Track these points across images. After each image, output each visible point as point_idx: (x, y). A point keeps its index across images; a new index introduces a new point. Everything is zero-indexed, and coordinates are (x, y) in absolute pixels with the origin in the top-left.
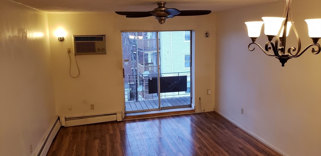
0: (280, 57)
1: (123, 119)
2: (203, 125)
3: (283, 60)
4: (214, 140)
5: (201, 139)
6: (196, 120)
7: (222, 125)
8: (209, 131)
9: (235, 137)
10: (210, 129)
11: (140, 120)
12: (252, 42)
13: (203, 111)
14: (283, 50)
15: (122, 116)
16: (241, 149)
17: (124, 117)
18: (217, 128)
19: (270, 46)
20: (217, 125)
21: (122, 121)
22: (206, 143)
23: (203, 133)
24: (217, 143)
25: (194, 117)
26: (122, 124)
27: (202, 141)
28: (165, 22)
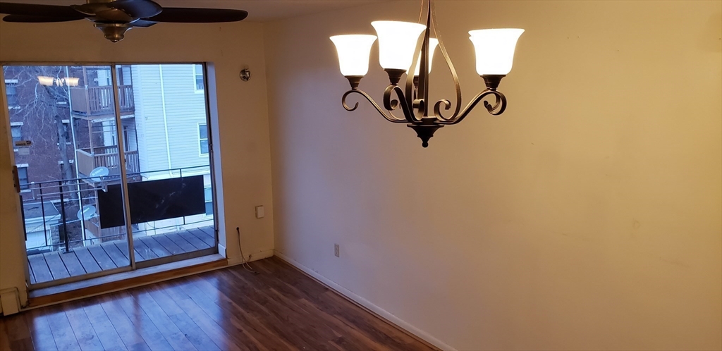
0: (419, 123)
1: (22, 307)
2: (249, 295)
3: (425, 131)
4: (275, 329)
5: (245, 331)
6: (232, 283)
7: (294, 288)
8: (263, 308)
9: (325, 315)
10: (264, 302)
11: (76, 304)
12: (351, 89)
13: (246, 259)
14: (423, 107)
15: (19, 298)
16: (340, 341)
17: (24, 299)
18: (281, 296)
19: (394, 96)
20: (280, 289)
21: (20, 313)
22: (256, 341)
23: (248, 316)
24: (283, 336)
25: (225, 277)
26: (18, 322)
27: (245, 336)
28: (122, 36)
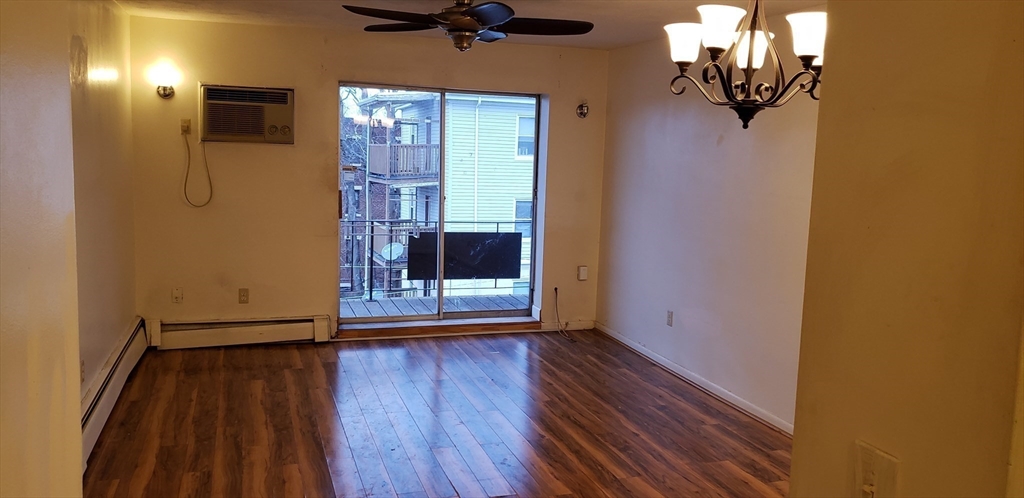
0: (737, 103)
1: (332, 338)
2: (562, 357)
3: (747, 111)
4: (589, 388)
5: (555, 385)
6: (544, 345)
7: (614, 359)
8: (577, 369)
9: (650, 387)
10: (580, 366)
11: (383, 344)
12: (679, 74)
13: (562, 327)
14: (745, 89)
15: (329, 327)
16: (662, 408)
17: (334, 330)
18: (599, 364)
19: (712, 72)
20: (598, 357)
21: (328, 343)
22: (567, 394)
23: (561, 374)
24: (596, 394)
25: (536, 339)
26: (328, 350)
27: (556, 389)
